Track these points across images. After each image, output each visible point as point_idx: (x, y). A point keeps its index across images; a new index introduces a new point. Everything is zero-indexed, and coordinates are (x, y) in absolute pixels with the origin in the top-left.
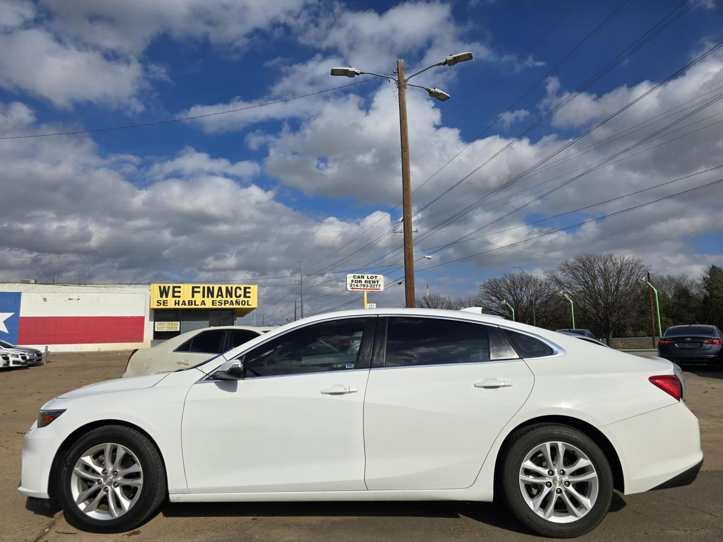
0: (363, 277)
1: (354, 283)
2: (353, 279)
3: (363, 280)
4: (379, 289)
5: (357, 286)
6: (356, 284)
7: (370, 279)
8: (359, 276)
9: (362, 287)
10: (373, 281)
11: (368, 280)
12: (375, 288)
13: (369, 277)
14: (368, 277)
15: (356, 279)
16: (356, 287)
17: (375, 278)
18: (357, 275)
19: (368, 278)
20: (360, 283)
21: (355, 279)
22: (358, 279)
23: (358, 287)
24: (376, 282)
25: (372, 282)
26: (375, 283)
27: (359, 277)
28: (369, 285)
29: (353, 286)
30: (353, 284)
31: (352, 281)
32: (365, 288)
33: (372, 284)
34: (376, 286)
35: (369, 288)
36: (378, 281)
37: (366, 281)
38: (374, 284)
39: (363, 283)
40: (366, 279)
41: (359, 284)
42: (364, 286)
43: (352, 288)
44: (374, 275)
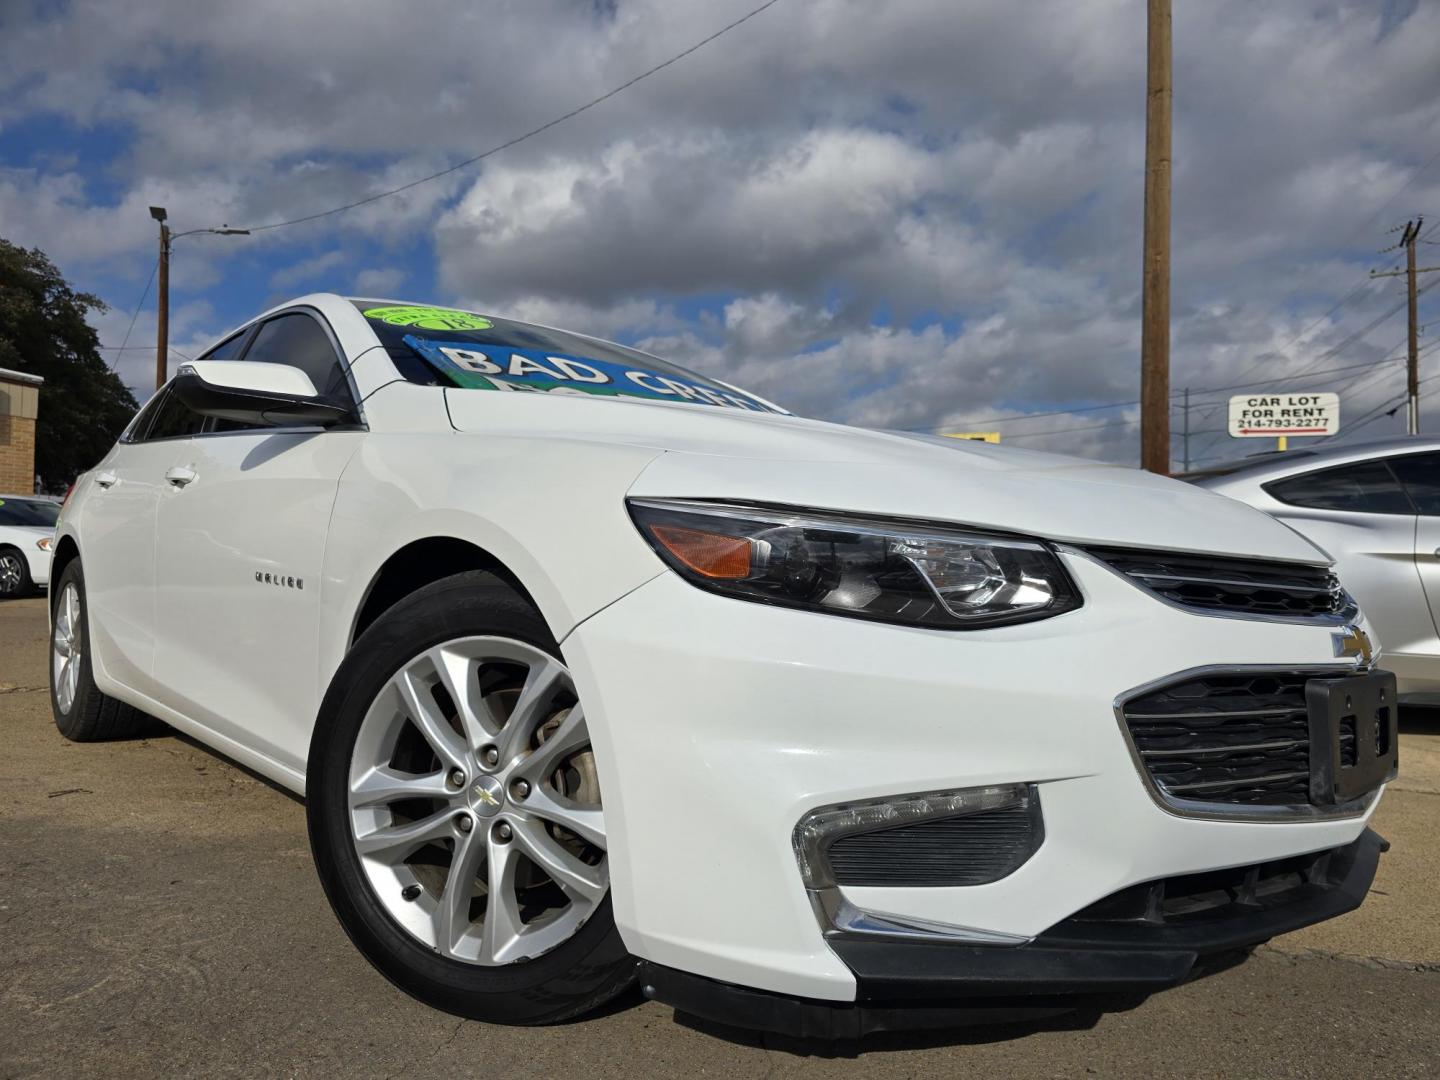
0: (1278, 402)
1: (1249, 417)
2: (1247, 407)
3: (1276, 409)
4: (1324, 430)
5: (1258, 424)
6: (1254, 420)
7: (1298, 406)
8: (1264, 400)
9: (1274, 427)
10: (1306, 411)
11: (1292, 408)
12: (1313, 427)
13: (1295, 401)
14: (1290, 400)
15: (1257, 408)
16: (1254, 428)
17: (1311, 401)
18: (1259, 397)
19: (1291, 403)
20: (1269, 417)
21: (1252, 409)
22: (1263, 408)
23: (1262, 428)
24: (1316, 412)
25: (1302, 412)
26: (1311, 414)
27: (1264, 402)
28: (1293, 419)
29: (1246, 426)
30: (1246, 420)
31: (1245, 413)
32: (1282, 428)
33: (1304, 418)
34: (1313, 423)
35: (1292, 428)
36: (1320, 410)
37: (1283, 413)
38: (1308, 417)
39: (1277, 416)
40: (1285, 405)
41: (1263, 420)
42: (1279, 423)
43: (1245, 432)
44: (1308, 396)
